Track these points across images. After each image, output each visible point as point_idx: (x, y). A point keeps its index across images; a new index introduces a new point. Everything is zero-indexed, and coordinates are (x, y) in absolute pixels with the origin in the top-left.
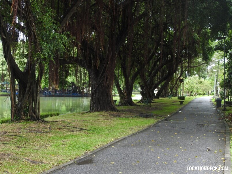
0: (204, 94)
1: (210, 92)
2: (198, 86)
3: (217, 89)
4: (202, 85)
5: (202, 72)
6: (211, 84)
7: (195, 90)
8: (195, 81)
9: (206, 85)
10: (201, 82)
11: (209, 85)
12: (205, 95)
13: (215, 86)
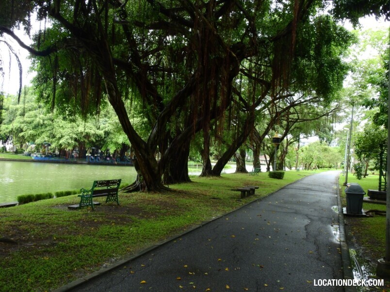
0: (330, 167)
1: (339, 164)
2: (322, 155)
3: (349, 161)
4: (327, 154)
5: (325, 132)
6: (340, 152)
7: (315, 160)
8: (317, 147)
9: (333, 154)
10: (325, 150)
11: (337, 154)
12: (332, 169)
13: (346, 155)
